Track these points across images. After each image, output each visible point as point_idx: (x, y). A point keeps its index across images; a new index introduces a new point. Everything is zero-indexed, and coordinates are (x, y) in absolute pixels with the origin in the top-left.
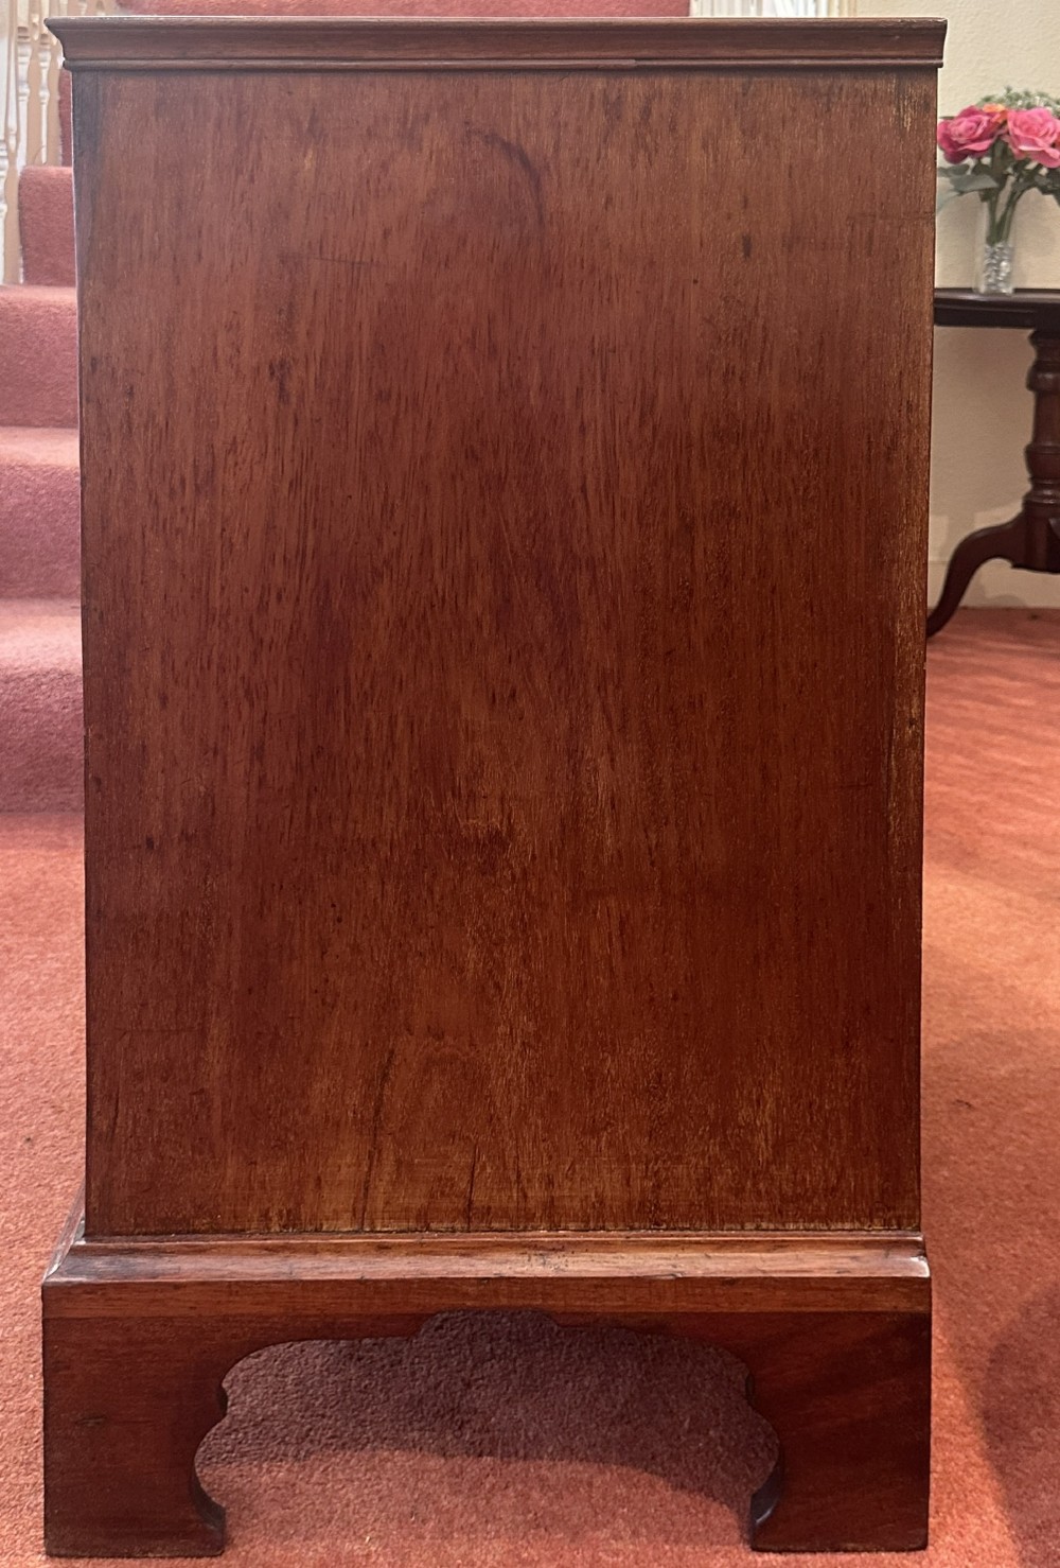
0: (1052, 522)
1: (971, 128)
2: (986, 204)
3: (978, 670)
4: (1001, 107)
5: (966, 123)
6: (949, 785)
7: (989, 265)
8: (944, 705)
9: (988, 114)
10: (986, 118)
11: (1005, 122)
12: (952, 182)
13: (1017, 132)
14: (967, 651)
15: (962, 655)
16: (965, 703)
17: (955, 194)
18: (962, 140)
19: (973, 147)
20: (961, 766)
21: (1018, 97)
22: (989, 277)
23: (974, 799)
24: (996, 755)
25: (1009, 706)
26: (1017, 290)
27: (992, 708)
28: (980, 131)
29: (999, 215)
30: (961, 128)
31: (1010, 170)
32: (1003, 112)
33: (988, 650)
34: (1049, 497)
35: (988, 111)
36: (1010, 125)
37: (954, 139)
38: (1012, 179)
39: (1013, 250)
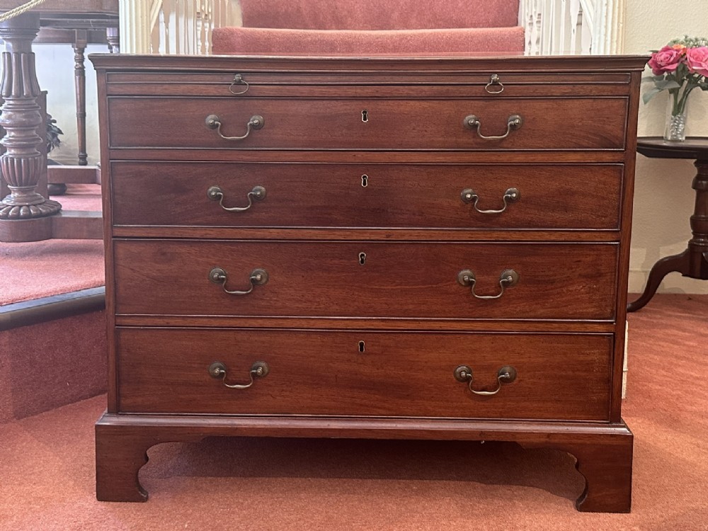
0: (704, 254)
1: (667, 58)
2: (672, 95)
3: (666, 326)
4: (682, 46)
5: (665, 55)
6: (660, 386)
7: (672, 126)
8: (651, 344)
9: (676, 50)
10: (675, 52)
11: (685, 54)
12: (656, 84)
13: (692, 59)
14: (659, 316)
15: (655, 318)
16: (662, 343)
17: (658, 91)
18: (663, 64)
19: (668, 67)
20: (664, 376)
21: (691, 40)
22: (673, 132)
23: (674, 393)
24: (681, 370)
25: (684, 345)
26: (687, 138)
27: (676, 347)
28: (672, 59)
29: (679, 100)
30: (662, 57)
31: (685, 78)
32: (684, 49)
33: (670, 316)
34: (702, 242)
35: (675, 48)
36: (688, 56)
37: (659, 63)
38: (686, 82)
39: (685, 118)
